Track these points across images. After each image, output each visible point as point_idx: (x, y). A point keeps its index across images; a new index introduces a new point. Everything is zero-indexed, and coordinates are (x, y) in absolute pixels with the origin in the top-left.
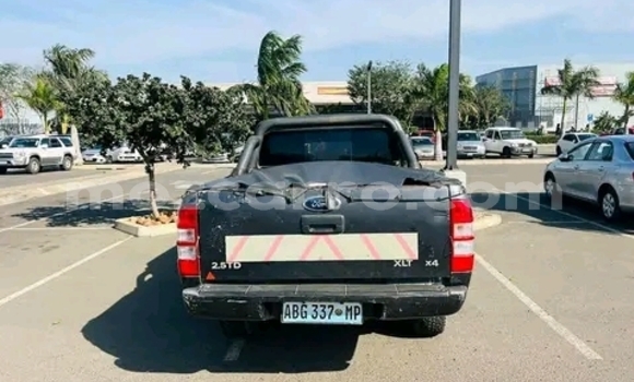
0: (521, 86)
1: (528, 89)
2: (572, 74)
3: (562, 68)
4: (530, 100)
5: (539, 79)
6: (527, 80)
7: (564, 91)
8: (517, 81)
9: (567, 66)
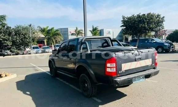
0: (65, 33)
1: (66, 34)
2: (78, 30)
3: (76, 29)
4: (67, 37)
5: (69, 31)
6: (66, 31)
7: (77, 35)
8: (64, 32)
9: (77, 28)
